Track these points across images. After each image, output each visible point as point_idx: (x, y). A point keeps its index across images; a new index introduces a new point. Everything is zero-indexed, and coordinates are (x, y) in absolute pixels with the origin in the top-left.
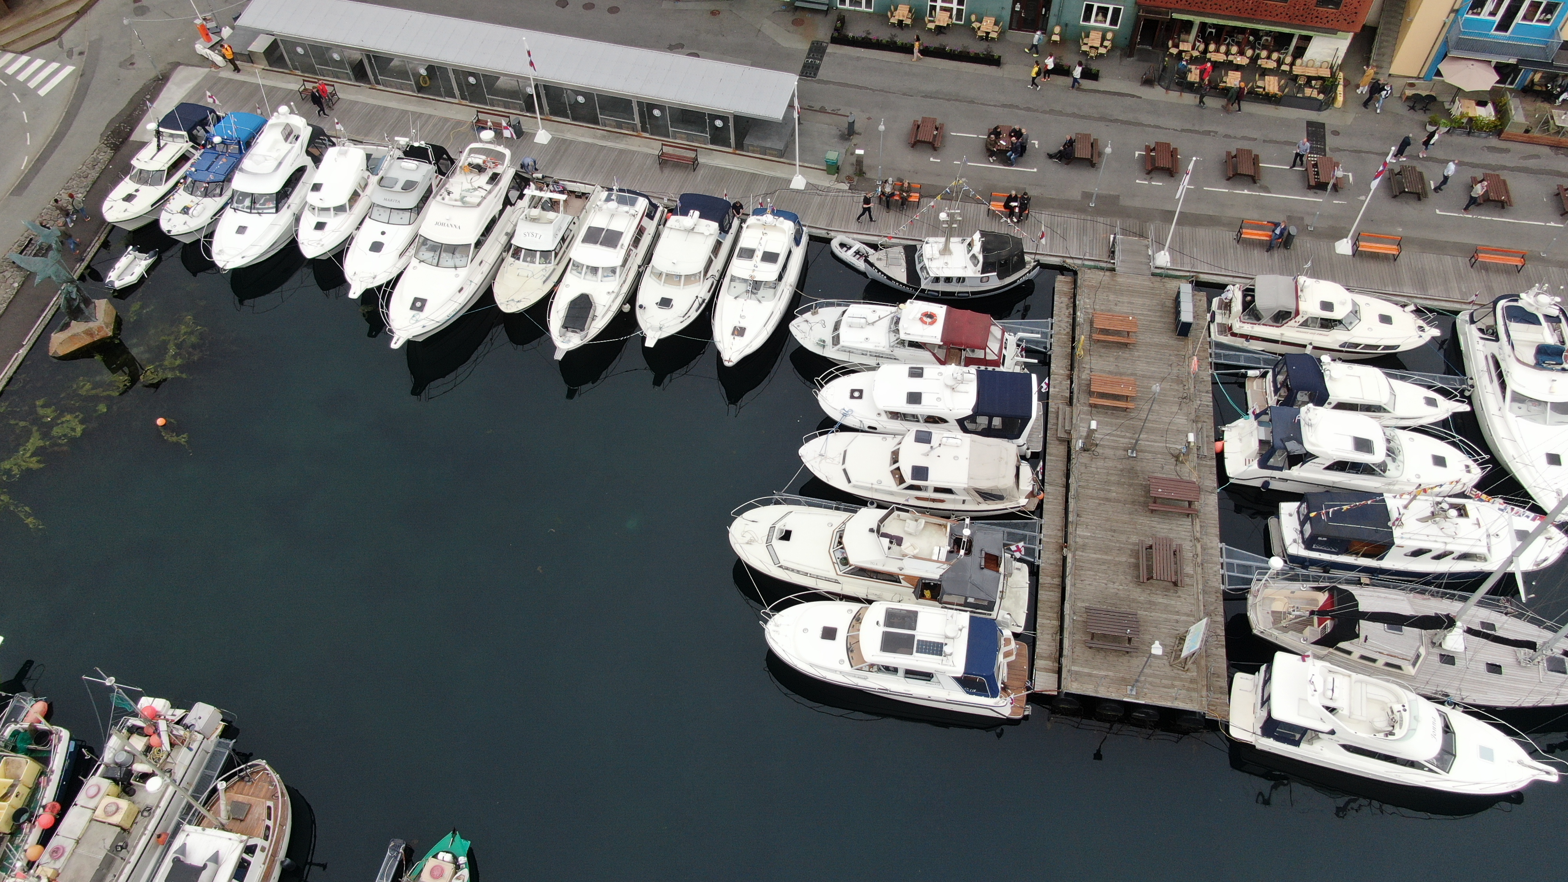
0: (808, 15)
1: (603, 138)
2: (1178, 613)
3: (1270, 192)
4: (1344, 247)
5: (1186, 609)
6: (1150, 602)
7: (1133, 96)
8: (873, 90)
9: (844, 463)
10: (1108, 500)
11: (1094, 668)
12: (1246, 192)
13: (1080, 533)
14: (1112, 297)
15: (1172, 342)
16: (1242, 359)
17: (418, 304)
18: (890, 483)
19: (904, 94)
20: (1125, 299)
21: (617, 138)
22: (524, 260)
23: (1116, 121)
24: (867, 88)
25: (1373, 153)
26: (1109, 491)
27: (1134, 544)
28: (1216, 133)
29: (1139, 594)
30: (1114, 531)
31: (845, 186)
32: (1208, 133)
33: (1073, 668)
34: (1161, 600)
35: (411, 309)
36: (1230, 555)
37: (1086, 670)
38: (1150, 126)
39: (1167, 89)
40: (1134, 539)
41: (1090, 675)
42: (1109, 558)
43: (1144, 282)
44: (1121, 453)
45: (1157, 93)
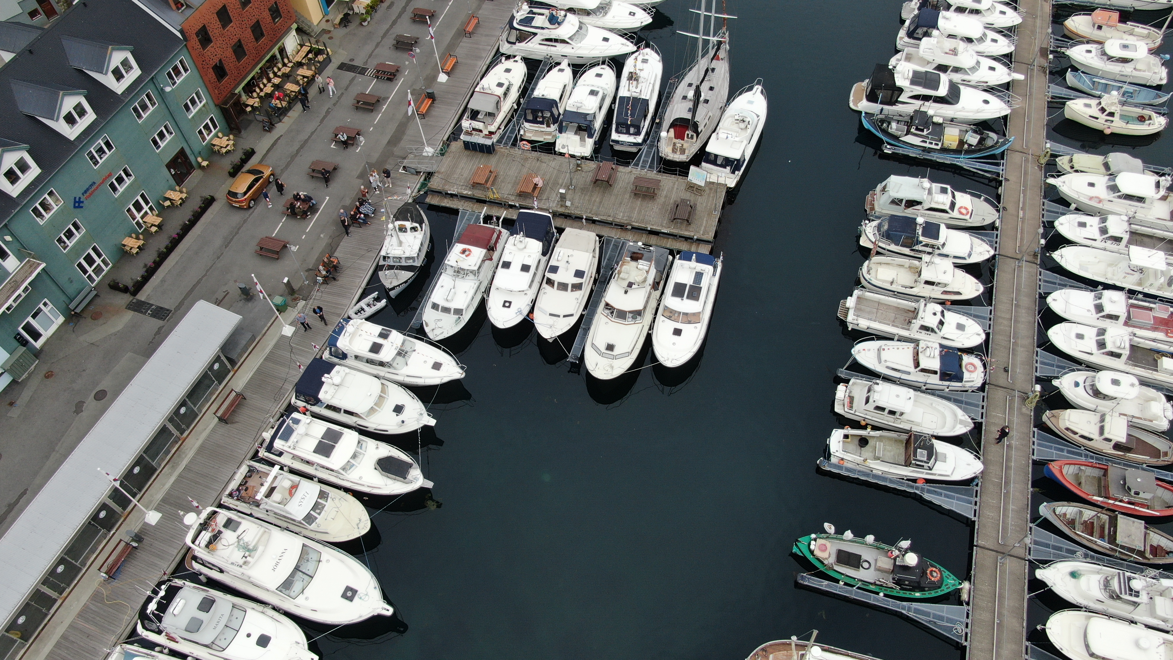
0: (92, 308)
1: (174, 468)
2: (673, 188)
3: (388, 98)
4: (443, 78)
5: (671, 184)
6: (666, 197)
7: (279, 138)
8: (205, 275)
9: (559, 316)
10: (601, 202)
11: (701, 225)
12: (385, 107)
13: (621, 217)
14: (456, 176)
15: (497, 157)
16: (510, 135)
17: (349, 594)
18: (578, 294)
19: (218, 258)
20: (458, 171)
21: (179, 456)
22: (319, 514)
23: (298, 151)
24: (201, 279)
25: (375, 50)
26: (595, 201)
27: (630, 196)
28: (329, 108)
29: (661, 200)
30: (621, 203)
31: (302, 303)
32: (328, 112)
33: (701, 232)
34: (665, 193)
35: (351, 601)
36: (637, 165)
37: (703, 228)
38: (310, 137)
39: (280, 121)
40: (627, 196)
41: (705, 227)
42: (637, 208)
43: (447, 161)
44: (570, 191)
45: (281, 127)
